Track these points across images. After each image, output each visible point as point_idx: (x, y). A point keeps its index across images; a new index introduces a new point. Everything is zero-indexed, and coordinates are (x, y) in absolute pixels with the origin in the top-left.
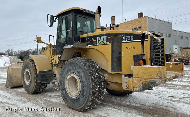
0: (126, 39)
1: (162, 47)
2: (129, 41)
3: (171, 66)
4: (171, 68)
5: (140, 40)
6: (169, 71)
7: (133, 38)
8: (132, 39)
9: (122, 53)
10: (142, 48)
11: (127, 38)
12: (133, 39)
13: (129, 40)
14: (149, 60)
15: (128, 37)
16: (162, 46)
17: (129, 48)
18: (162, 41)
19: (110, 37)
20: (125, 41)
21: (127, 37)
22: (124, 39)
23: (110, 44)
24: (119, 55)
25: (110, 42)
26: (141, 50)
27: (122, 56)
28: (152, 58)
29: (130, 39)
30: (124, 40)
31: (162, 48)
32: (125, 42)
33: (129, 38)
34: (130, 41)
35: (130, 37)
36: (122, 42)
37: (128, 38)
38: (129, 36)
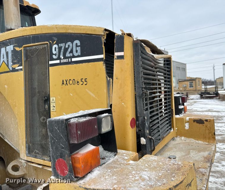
0: (62, 53)
1: (167, 79)
2: (68, 58)
3: (187, 126)
4: (187, 130)
5: (102, 56)
6: (183, 138)
7: (79, 49)
8: (77, 51)
9: (51, 99)
10: (108, 83)
11: (62, 51)
12: (79, 53)
13: (68, 55)
14: (129, 126)
15: (67, 47)
16: (165, 78)
17: (71, 82)
18: (167, 64)
19: (20, 47)
20: (59, 58)
21: (62, 45)
22: (54, 52)
23: (21, 69)
24: (45, 104)
25: (21, 65)
26: (105, 91)
27: (52, 108)
28: (140, 119)
29: (72, 52)
30: (55, 55)
31: (165, 81)
32: (58, 61)
33: (69, 50)
34: (71, 57)
35: (71, 45)
36: (51, 62)
37: (66, 50)
38: (69, 43)
